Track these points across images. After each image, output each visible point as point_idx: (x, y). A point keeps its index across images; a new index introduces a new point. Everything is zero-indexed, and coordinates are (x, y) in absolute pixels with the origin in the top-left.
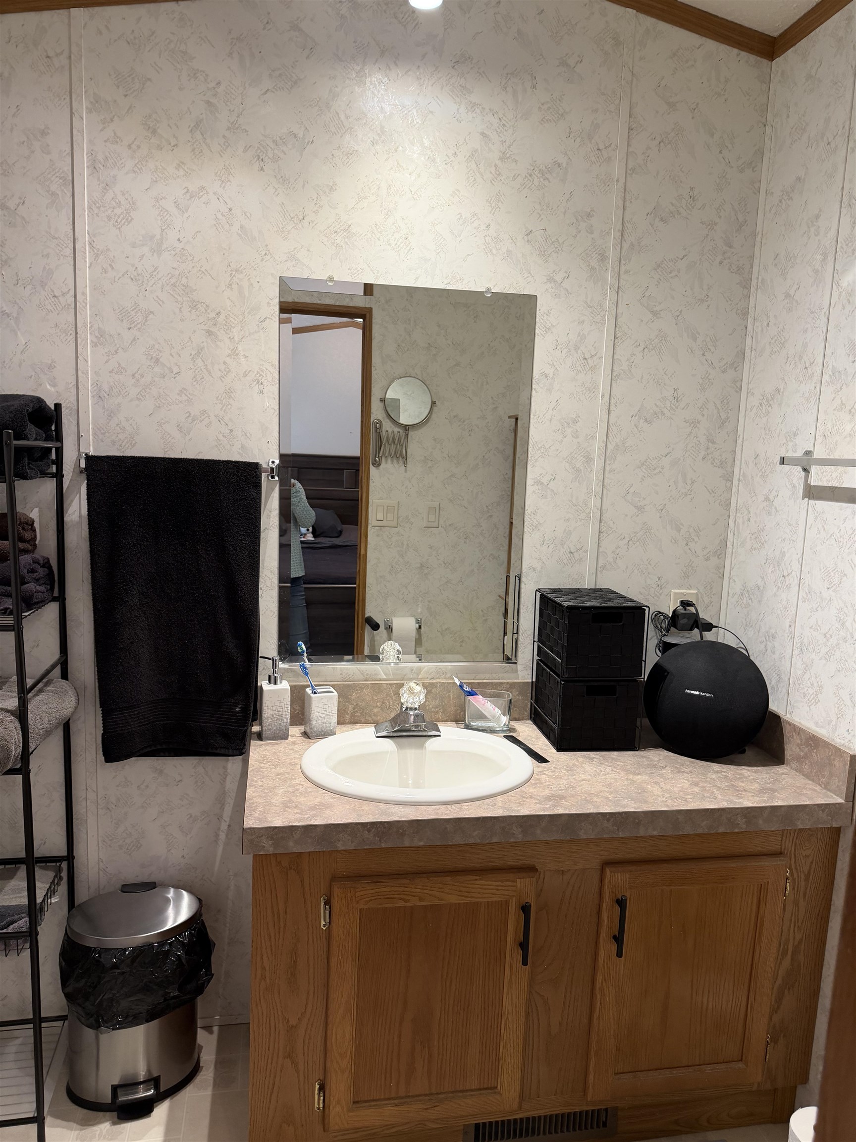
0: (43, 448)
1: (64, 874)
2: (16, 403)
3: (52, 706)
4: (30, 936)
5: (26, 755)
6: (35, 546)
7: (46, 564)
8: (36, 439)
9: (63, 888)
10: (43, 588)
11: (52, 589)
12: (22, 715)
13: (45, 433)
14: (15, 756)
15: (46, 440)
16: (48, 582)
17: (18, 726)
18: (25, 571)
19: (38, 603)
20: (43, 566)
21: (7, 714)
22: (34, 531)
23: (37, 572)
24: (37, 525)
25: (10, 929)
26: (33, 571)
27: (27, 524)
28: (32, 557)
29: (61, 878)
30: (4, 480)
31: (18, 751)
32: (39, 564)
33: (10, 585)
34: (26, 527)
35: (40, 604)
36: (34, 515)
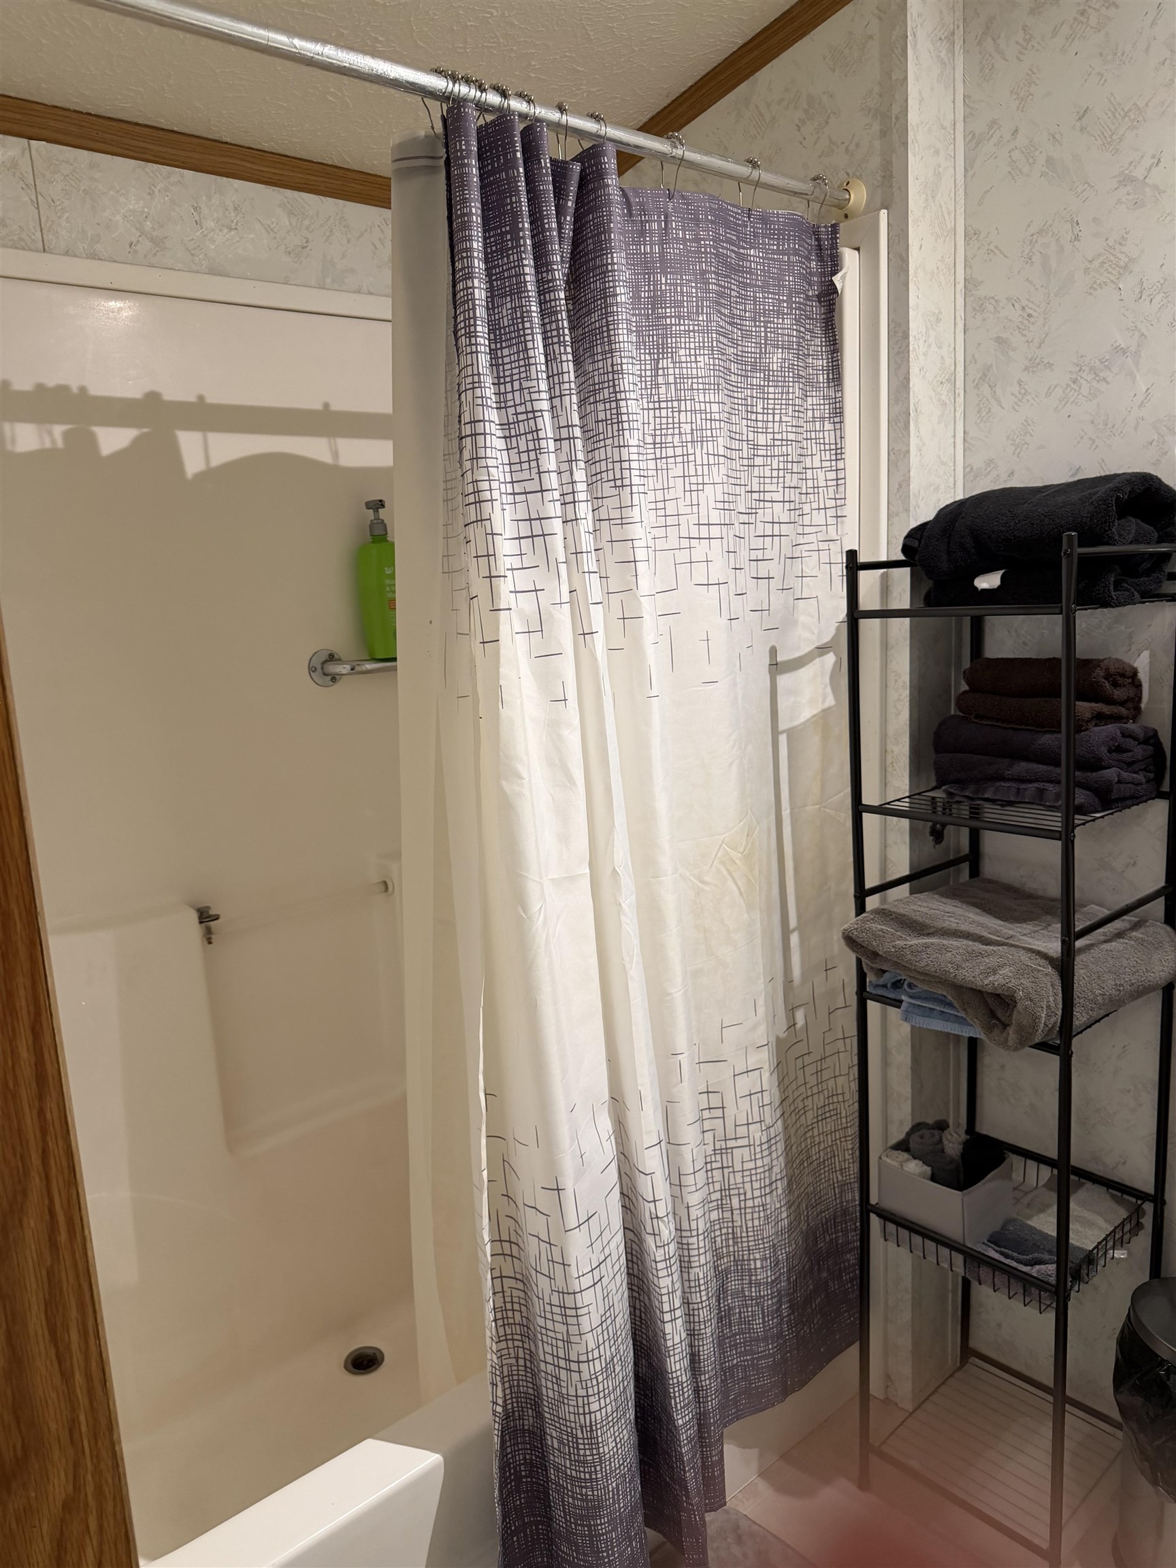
0: (1152, 555)
1: (1147, 1221)
2: (1102, 490)
3: (1125, 962)
4: (1056, 1293)
5: (1067, 1029)
6: (1138, 709)
7: (1152, 738)
8: (1135, 541)
9: (1143, 1241)
10: (1140, 777)
11: (1159, 780)
12: (1065, 967)
13: (1157, 531)
14: (1046, 1025)
15: (1160, 541)
16: (1151, 767)
17: (1058, 983)
18: (1104, 749)
19: (1124, 799)
20: (1146, 742)
21: (1043, 962)
22: (1138, 686)
23: (1130, 751)
24: (1143, 676)
25: (1034, 1271)
26: (1119, 749)
27: (1123, 675)
28: (1120, 728)
29: (1139, 1226)
30: (1058, 611)
31: (1053, 1020)
32: (1135, 739)
33: (1058, 765)
34: (1120, 680)
35: (1129, 802)
36: (1142, 664)
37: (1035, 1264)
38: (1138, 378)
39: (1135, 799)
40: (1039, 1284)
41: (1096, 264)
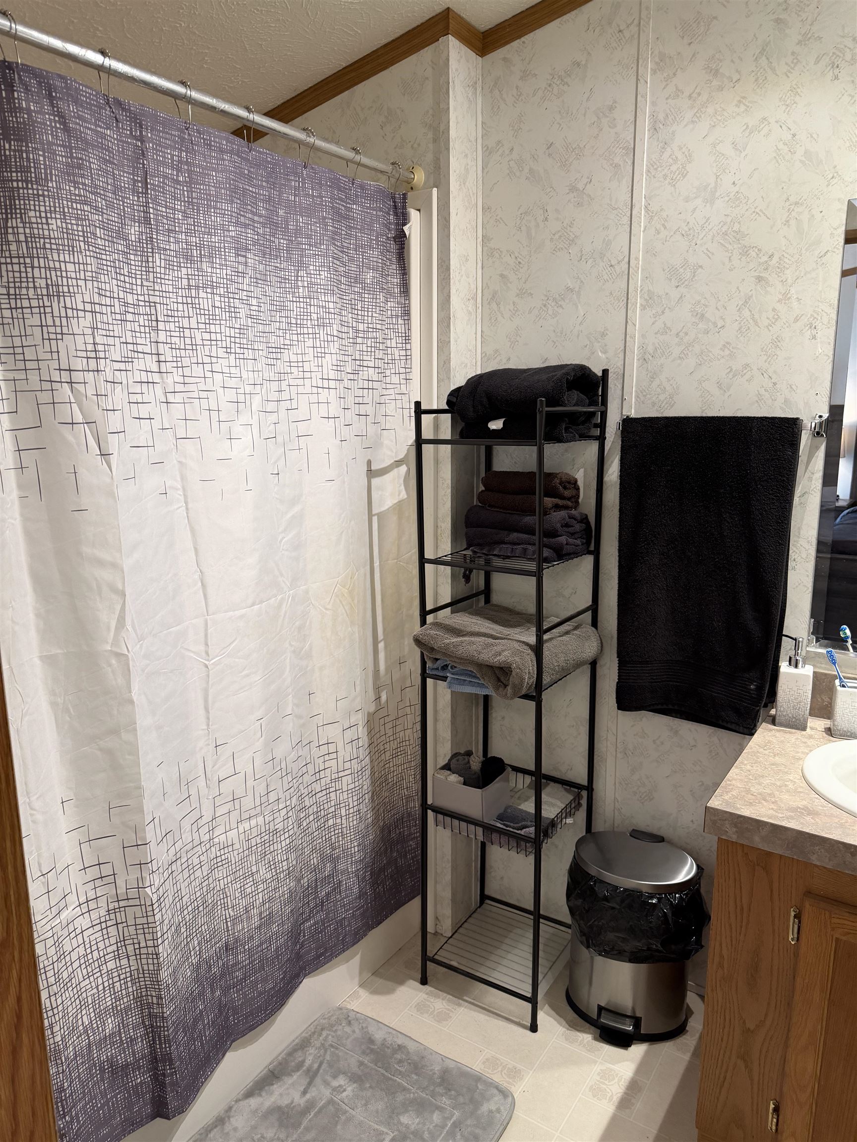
0: (585, 412)
1: (584, 802)
2: (559, 373)
3: (570, 648)
4: (535, 843)
5: (539, 686)
6: (577, 502)
7: (585, 519)
8: (576, 405)
9: (582, 814)
10: (578, 542)
11: (588, 543)
12: (538, 650)
13: (589, 399)
14: (528, 683)
15: (590, 405)
16: (584, 536)
17: (534, 659)
18: (559, 525)
19: (569, 554)
20: (581, 522)
21: (526, 647)
22: (578, 489)
23: (573, 526)
24: (580, 483)
25: (522, 832)
26: (567, 525)
27: (569, 483)
28: (568, 513)
29: (579, 805)
30: (534, 444)
31: (532, 680)
32: (575, 519)
33: (534, 534)
34: (568, 485)
35: (572, 556)
36: (580, 476)
37: (524, 828)
38: (579, 307)
39: (575, 554)
40: (526, 839)
41: (557, 236)
